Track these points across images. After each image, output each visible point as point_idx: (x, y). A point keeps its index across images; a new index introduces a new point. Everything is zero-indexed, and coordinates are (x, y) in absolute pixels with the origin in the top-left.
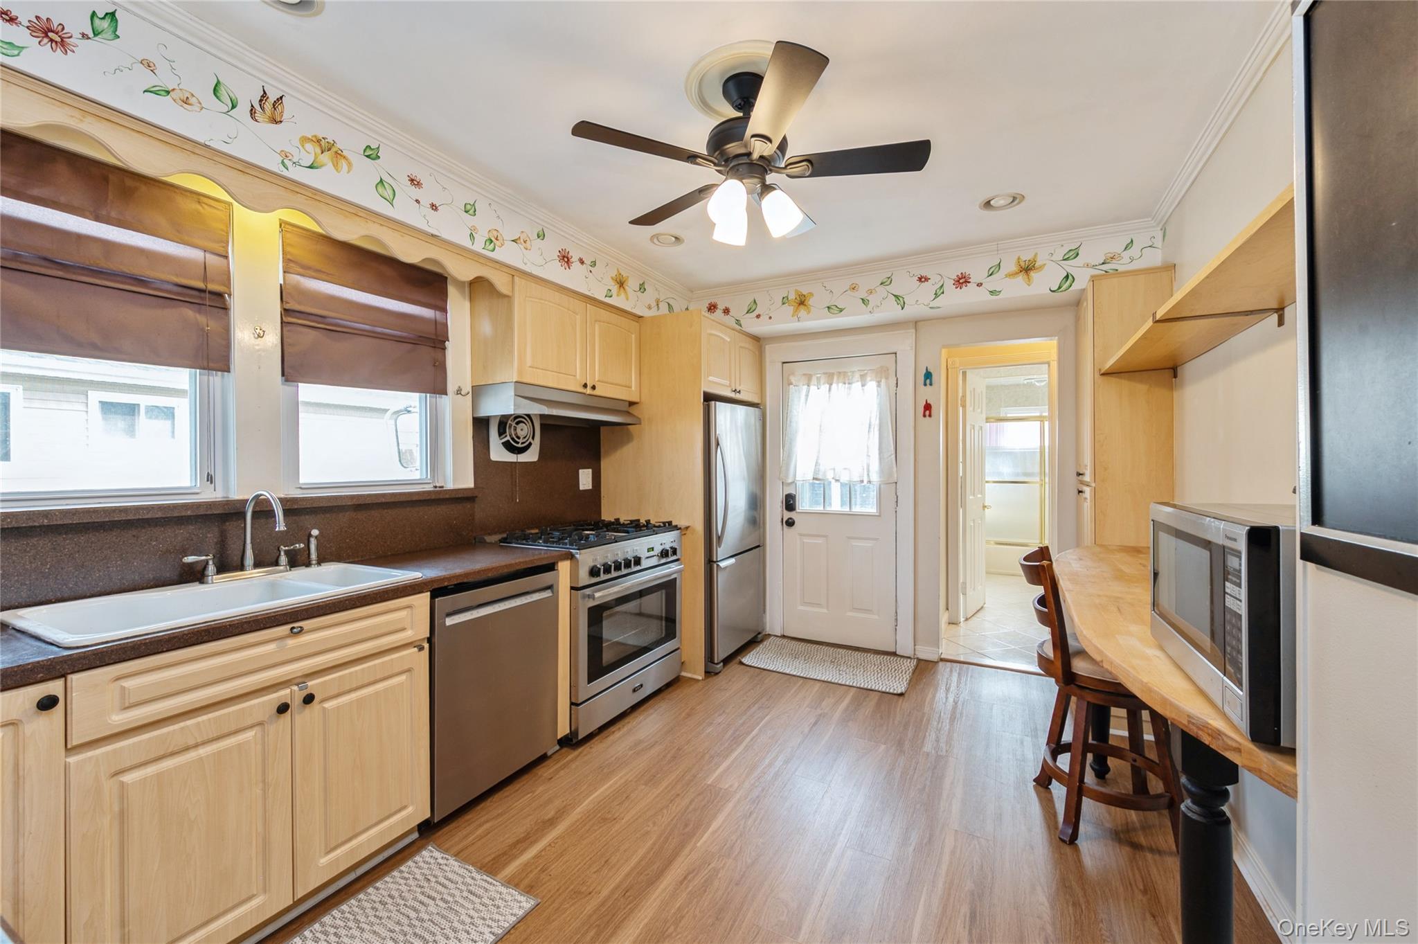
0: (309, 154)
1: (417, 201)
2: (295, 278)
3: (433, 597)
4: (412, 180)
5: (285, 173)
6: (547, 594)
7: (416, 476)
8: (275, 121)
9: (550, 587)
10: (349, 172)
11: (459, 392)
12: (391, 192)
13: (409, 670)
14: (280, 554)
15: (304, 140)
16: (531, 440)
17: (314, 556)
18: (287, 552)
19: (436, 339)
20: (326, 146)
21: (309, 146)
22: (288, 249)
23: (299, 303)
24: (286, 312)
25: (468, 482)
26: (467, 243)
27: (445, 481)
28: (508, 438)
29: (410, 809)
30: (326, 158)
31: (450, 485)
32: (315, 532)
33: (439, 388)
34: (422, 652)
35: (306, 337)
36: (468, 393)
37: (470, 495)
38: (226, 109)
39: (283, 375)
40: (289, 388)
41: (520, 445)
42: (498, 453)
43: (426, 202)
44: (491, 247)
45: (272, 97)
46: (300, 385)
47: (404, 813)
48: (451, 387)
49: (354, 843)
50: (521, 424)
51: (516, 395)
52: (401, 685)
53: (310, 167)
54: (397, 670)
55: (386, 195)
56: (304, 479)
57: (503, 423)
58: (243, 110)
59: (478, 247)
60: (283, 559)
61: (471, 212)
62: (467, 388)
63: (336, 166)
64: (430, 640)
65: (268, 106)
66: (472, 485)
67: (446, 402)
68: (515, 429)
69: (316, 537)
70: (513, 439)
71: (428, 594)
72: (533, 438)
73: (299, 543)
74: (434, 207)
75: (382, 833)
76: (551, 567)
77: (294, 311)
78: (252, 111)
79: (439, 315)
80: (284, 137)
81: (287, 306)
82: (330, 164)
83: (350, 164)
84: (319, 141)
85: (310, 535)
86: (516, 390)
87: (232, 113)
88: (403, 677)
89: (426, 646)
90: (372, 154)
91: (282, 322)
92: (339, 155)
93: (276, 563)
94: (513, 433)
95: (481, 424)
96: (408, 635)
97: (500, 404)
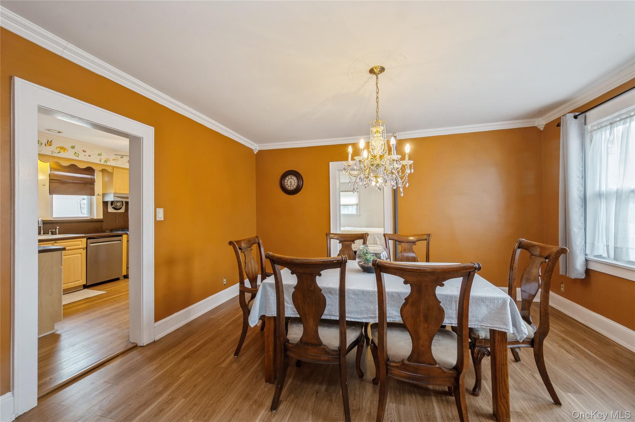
0: (59, 150)
1: (85, 155)
2: (52, 172)
3: (87, 239)
4: (83, 151)
5: (53, 155)
6: (120, 242)
7: (86, 216)
8: (50, 145)
9: (120, 240)
10: (67, 152)
11: (98, 195)
12: (78, 155)
13: (81, 253)
14: (49, 232)
15: (57, 148)
16: (121, 206)
17: (57, 232)
18: (51, 231)
19: (92, 183)
20: (62, 148)
21: (58, 149)
22: (51, 166)
23: (54, 177)
24: (50, 179)
25: (101, 217)
26: (99, 163)
27: (94, 216)
28: (114, 206)
29: (81, 281)
30: (62, 150)
31: (95, 218)
32: (58, 227)
33: (92, 194)
34: (84, 250)
35: (56, 185)
36: (101, 195)
37: (101, 220)
38: (40, 145)
39: (49, 193)
40: (51, 196)
41: (118, 208)
42: (110, 210)
43: (87, 155)
44: (106, 162)
45: (50, 141)
46: (54, 195)
47: (79, 282)
48: (96, 193)
49: (67, 284)
50: (118, 203)
51: (114, 196)
52: (79, 256)
53: (58, 153)
54: (78, 253)
55: (76, 155)
56: (54, 216)
57: (112, 203)
58: (44, 144)
59: (102, 163)
60: (50, 233)
61: (100, 155)
62: (101, 193)
63: (64, 152)
64: (86, 248)
65: (49, 143)
66: (102, 218)
67: (94, 198)
68: (116, 204)
69: (58, 228)
70: (115, 206)
71: (86, 239)
72: (123, 206)
73: (54, 229)
74: (89, 156)
75: (74, 284)
76: (121, 236)
77: (52, 179)
78: (45, 145)
79: (92, 177)
80: (53, 148)
81: (51, 178)
82: (63, 151)
83: (67, 150)
84: (60, 147)
85: (56, 228)
86: (114, 195)
87: (41, 146)
88: (80, 255)
89: (85, 249)
90: (73, 147)
91: (49, 182)
92: (65, 149)
93: (48, 233)
94: (115, 205)
95: (105, 204)
96: (81, 246)
97: (110, 198)
